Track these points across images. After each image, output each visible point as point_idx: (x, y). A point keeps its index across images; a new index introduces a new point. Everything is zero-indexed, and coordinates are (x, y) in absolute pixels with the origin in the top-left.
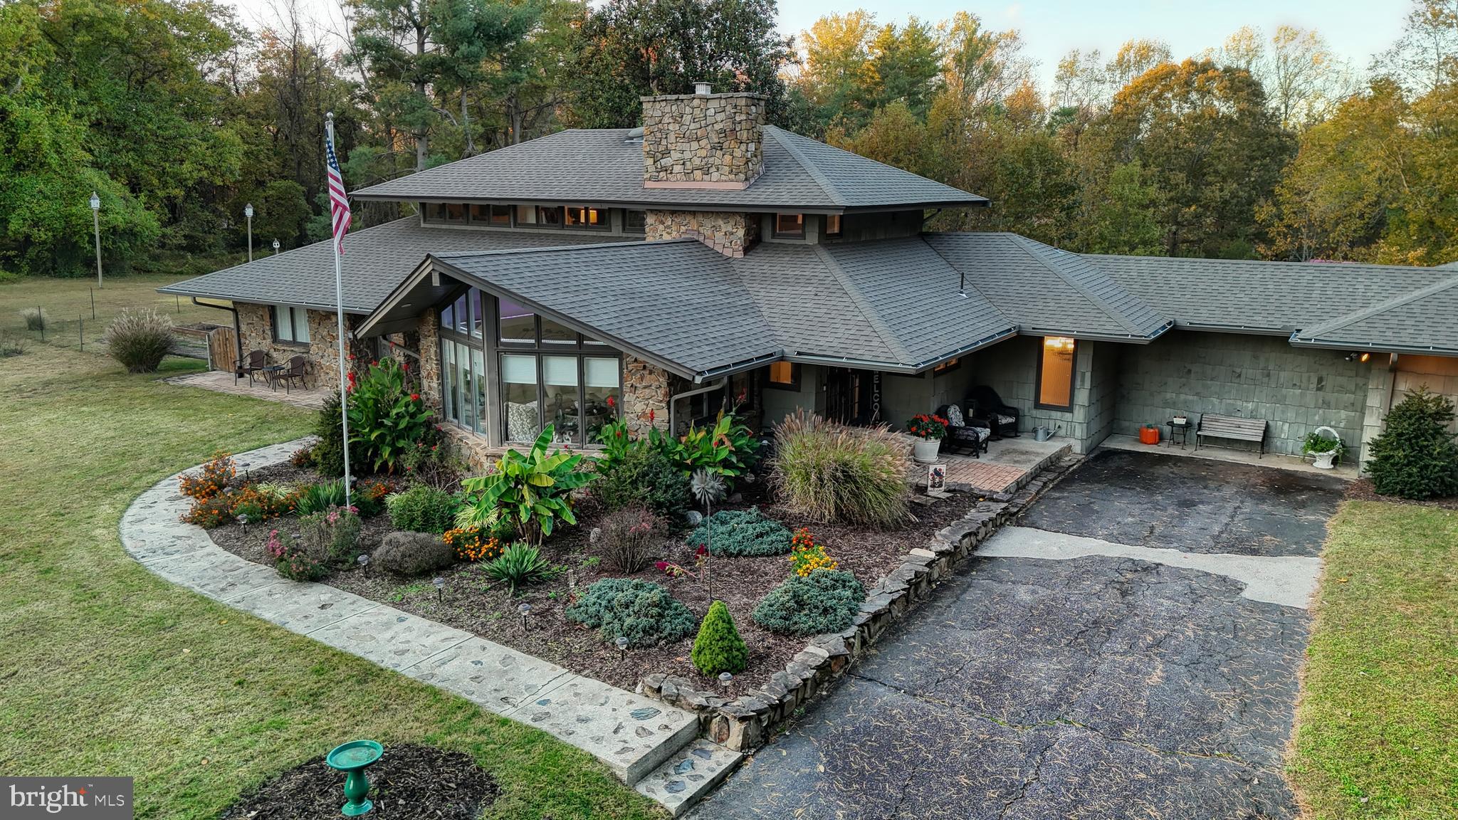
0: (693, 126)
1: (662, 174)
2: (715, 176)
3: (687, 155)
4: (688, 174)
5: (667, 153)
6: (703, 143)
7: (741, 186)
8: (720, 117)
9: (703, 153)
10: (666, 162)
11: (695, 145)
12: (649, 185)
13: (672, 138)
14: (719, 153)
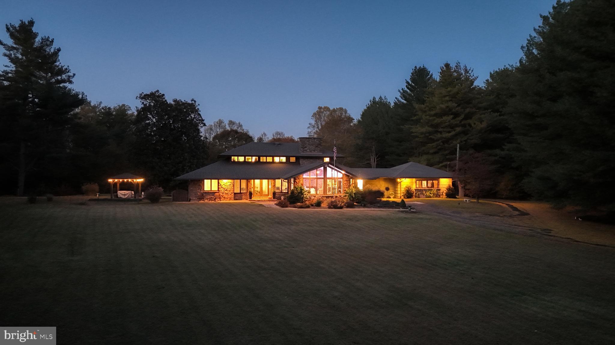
0: (312, 143)
1: (305, 151)
2: (316, 152)
3: (310, 148)
4: (311, 151)
5: (306, 147)
6: (314, 146)
7: (321, 153)
8: (318, 141)
9: (314, 148)
10: (306, 149)
11: (312, 146)
12: (302, 153)
13: (307, 145)
14: (317, 148)
